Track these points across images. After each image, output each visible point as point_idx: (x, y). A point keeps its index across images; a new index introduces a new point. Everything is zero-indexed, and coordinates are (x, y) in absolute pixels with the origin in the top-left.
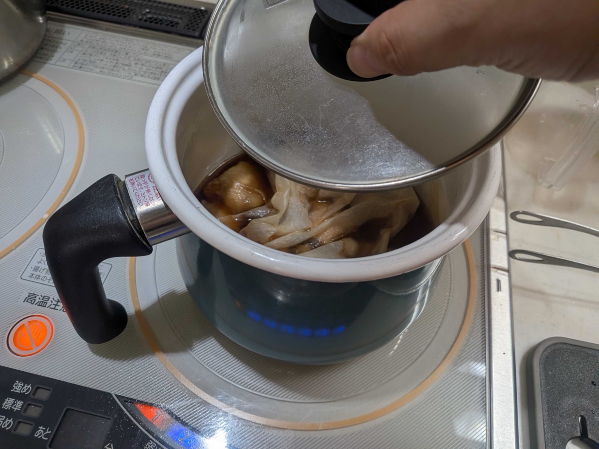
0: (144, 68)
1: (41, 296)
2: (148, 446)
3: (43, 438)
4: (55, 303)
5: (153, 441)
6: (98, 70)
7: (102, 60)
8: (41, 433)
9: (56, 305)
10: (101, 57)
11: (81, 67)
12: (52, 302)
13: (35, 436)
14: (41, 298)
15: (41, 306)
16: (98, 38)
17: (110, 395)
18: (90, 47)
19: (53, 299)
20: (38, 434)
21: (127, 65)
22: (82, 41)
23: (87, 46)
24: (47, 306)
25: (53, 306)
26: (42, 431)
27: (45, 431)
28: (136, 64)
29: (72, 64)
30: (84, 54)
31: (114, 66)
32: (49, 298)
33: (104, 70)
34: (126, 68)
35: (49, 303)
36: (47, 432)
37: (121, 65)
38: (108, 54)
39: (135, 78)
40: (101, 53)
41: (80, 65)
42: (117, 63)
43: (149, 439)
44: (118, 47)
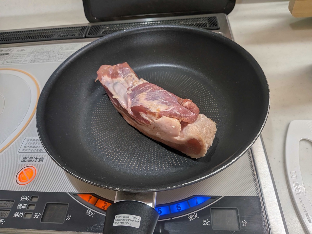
0: (62, 56)
1: (29, 158)
2: (87, 212)
3: (38, 218)
4: (36, 159)
5: (90, 210)
6: (42, 61)
7: (43, 57)
8: (36, 216)
9: (36, 160)
10: (42, 56)
11: (34, 62)
12: (34, 159)
13: (34, 218)
14: (29, 159)
15: (29, 162)
16: (40, 48)
17: (66, 193)
18: (37, 53)
19: (34, 158)
20: (35, 217)
21: (54, 56)
22: (33, 51)
23: (36, 53)
24: (32, 161)
25: (35, 161)
26: (37, 215)
27: (38, 215)
28: (58, 55)
29: (30, 61)
30: (35, 56)
31: (49, 58)
32: (33, 158)
33: (44, 60)
34: (54, 57)
35: (33, 160)
36: (39, 215)
37: (52, 57)
38: (45, 54)
39: (59, 60)
40: (42, 54)
41: (33, 61)
42: (50, 57)
43: (87, 209)
44: (49, 50)
